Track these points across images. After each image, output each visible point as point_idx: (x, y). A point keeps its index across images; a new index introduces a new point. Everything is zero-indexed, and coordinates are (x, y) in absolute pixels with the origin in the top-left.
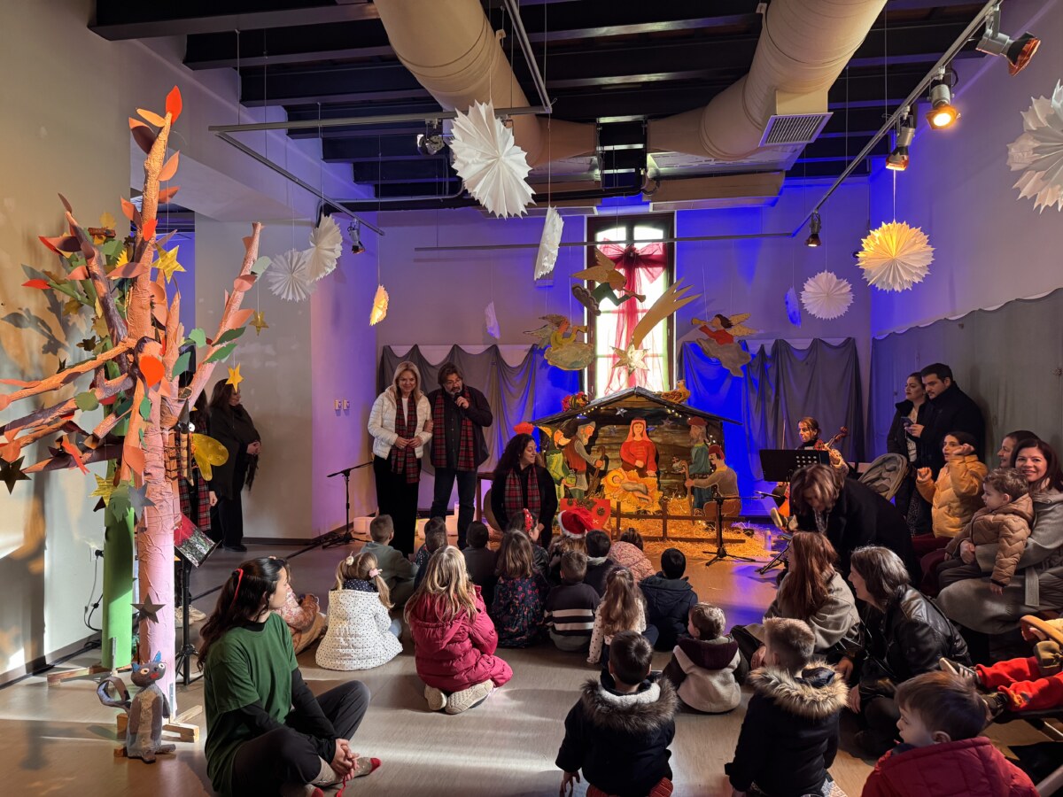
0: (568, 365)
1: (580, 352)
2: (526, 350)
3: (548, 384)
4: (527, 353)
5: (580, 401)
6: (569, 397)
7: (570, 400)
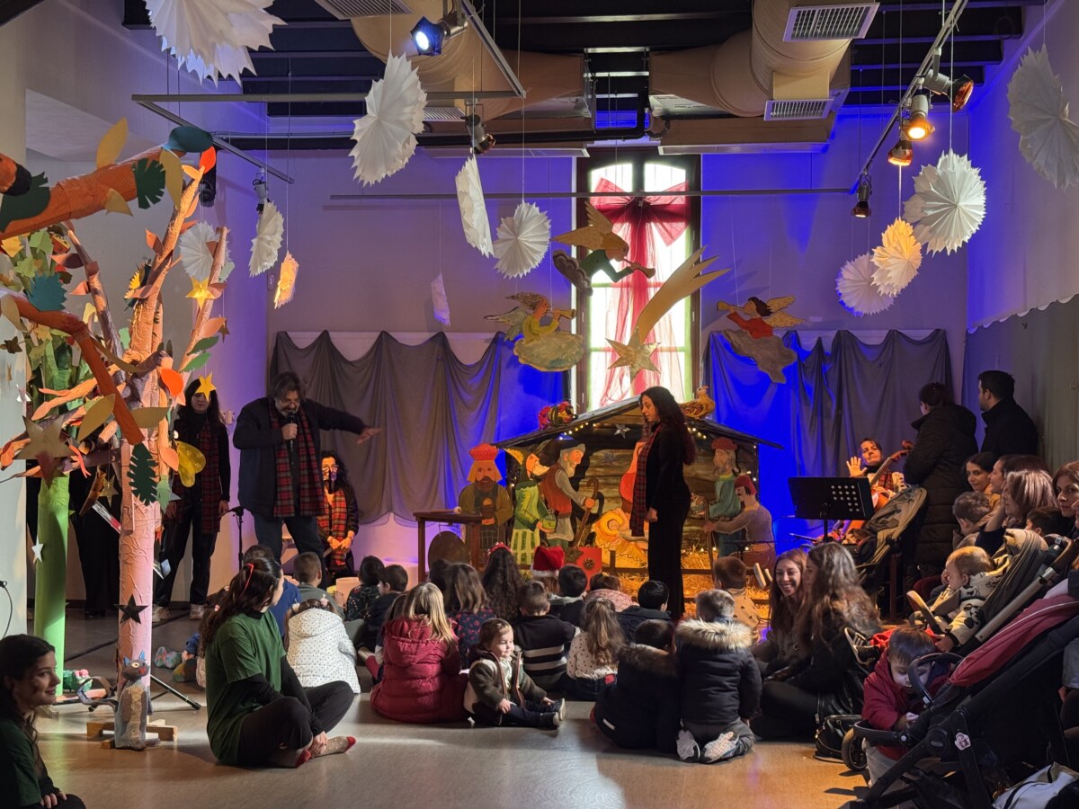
0: (546, 363)
1: (564, 346)
2: (486, 341)
3: (519, 390)
4: (487, 345)
5: (563, 415)
6: (548, 409)
7: (549, 413)
